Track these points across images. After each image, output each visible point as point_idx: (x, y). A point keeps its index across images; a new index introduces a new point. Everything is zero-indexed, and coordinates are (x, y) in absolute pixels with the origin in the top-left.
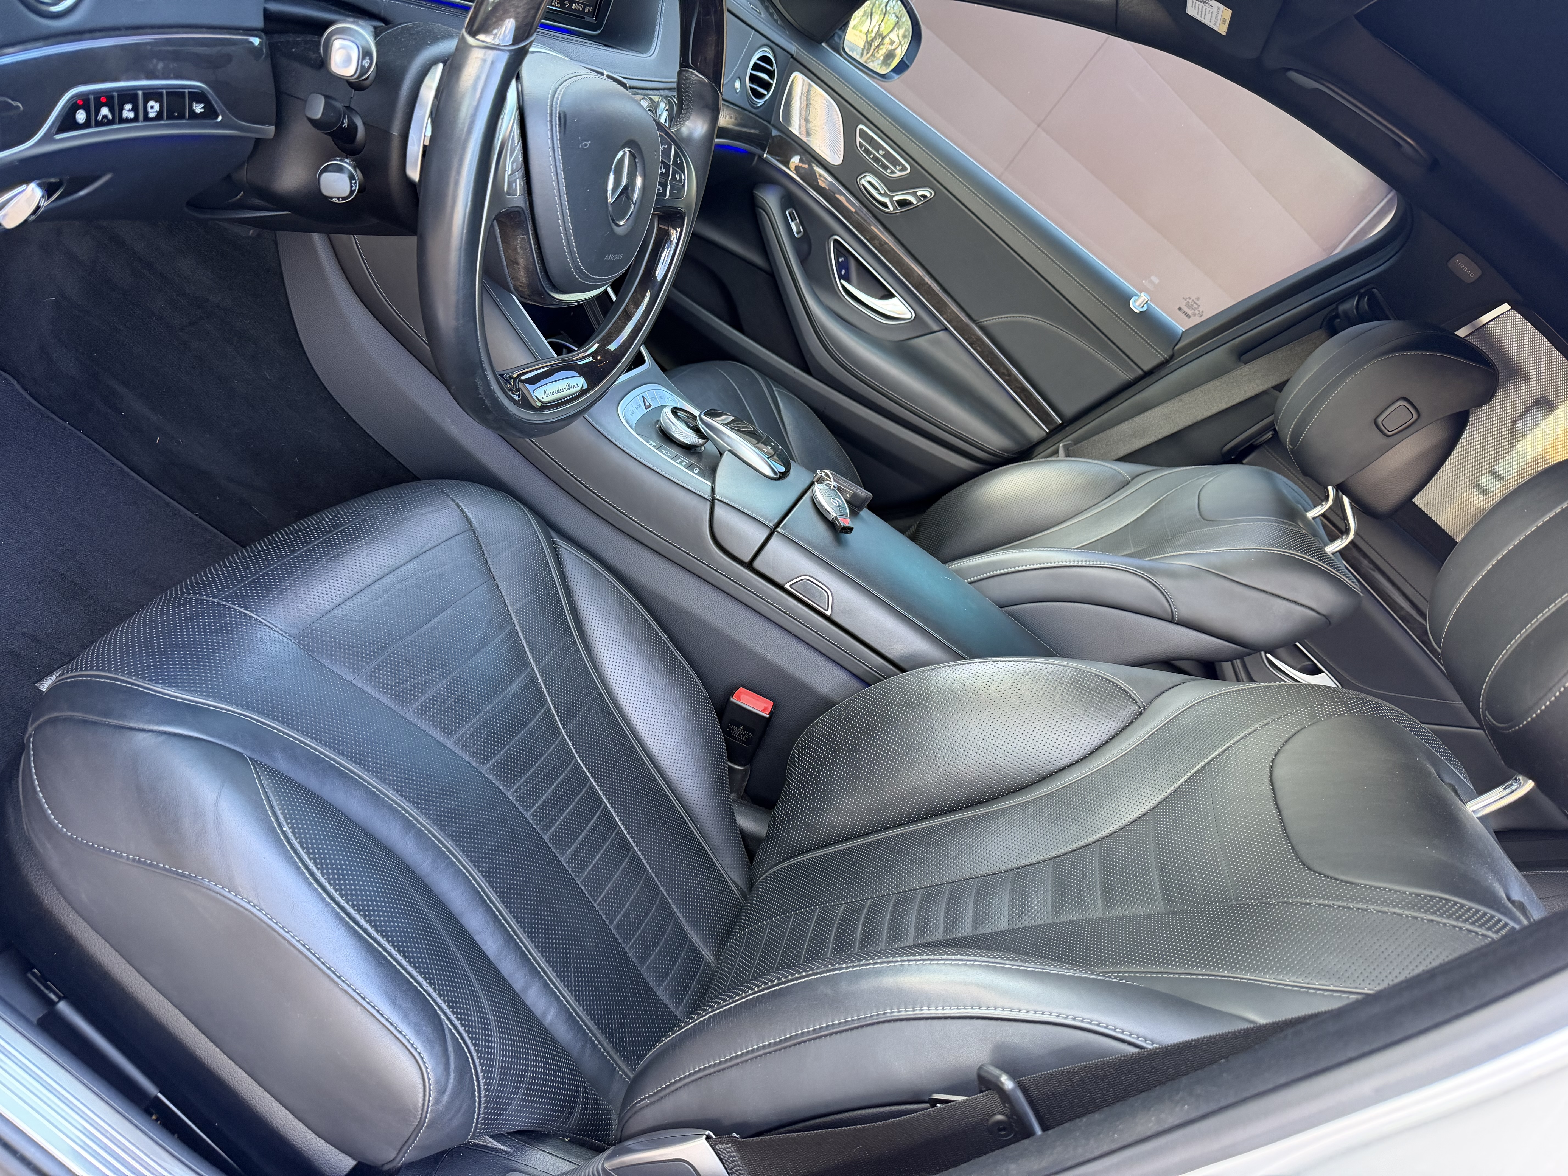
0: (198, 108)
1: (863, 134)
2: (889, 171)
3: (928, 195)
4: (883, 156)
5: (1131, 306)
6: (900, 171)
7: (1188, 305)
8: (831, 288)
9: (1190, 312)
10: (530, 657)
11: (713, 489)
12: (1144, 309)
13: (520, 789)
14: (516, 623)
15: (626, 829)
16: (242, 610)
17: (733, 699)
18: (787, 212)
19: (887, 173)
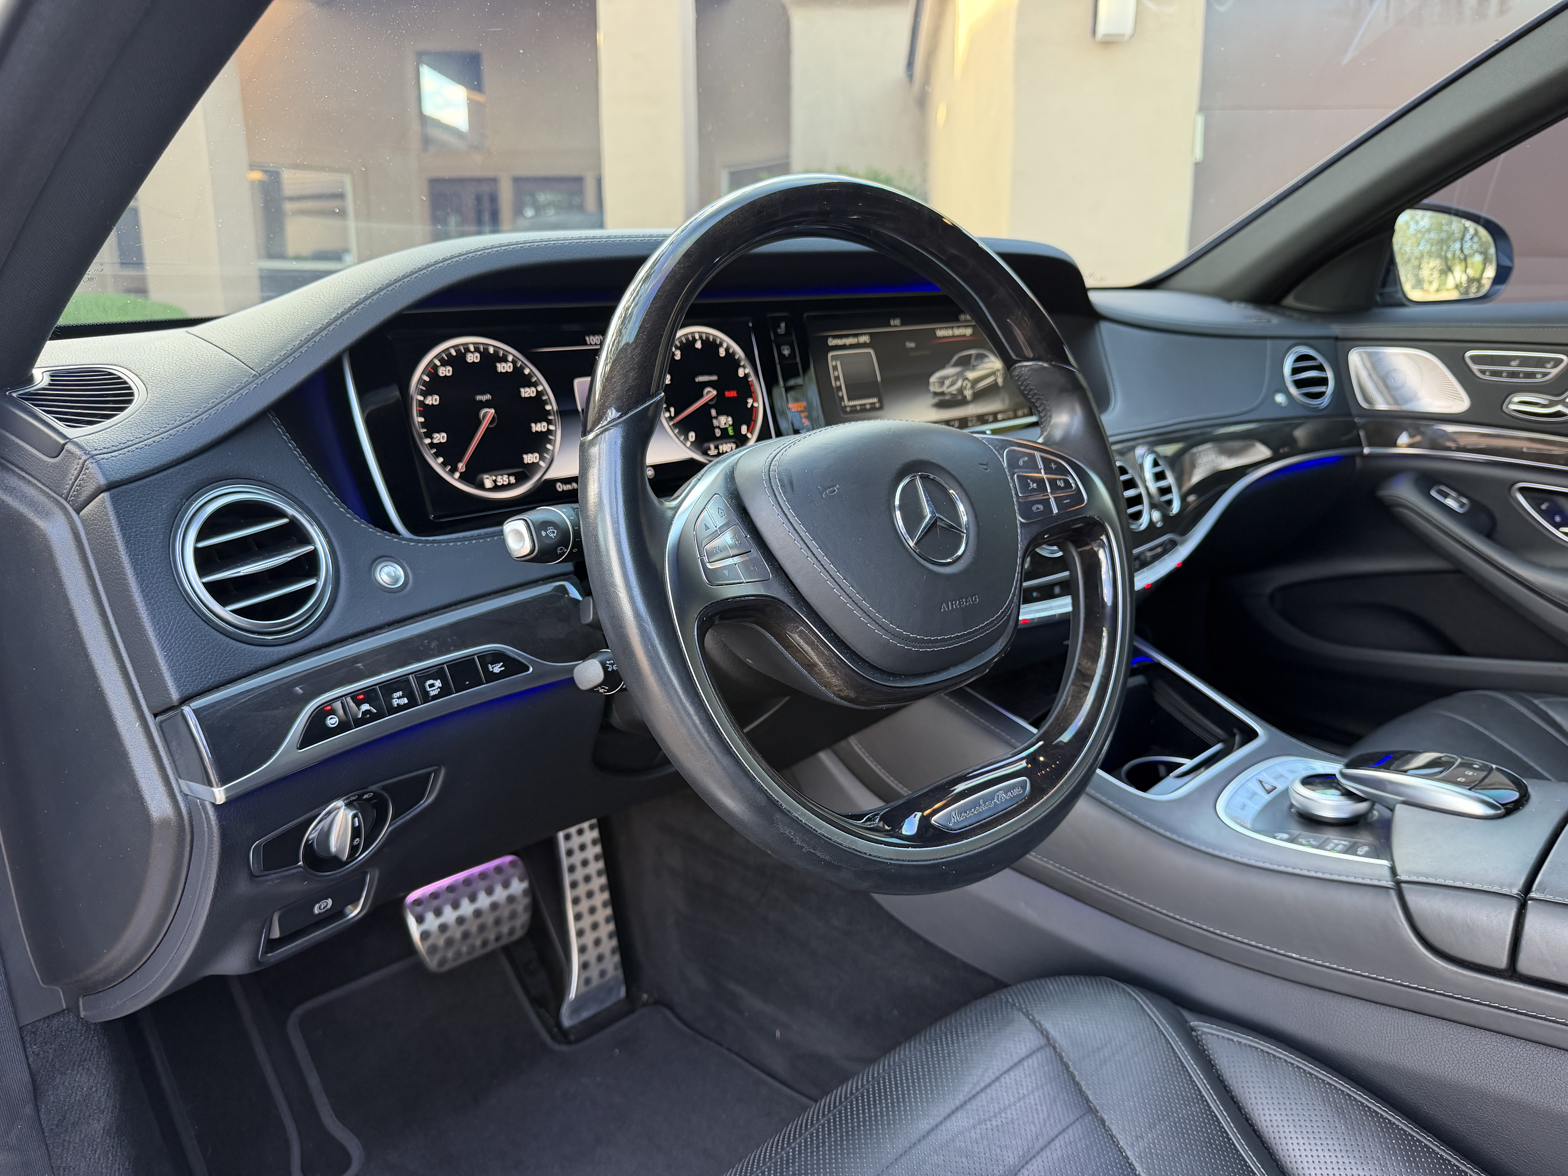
0: (497, 669)
1: (1476, 359)
2: (1539, 376)
4: (1519, 366)
6: (1555, 367)
8: (1552, 544)
11: (1393, 871)
18: (1433, 493)
19: (1539, 379)
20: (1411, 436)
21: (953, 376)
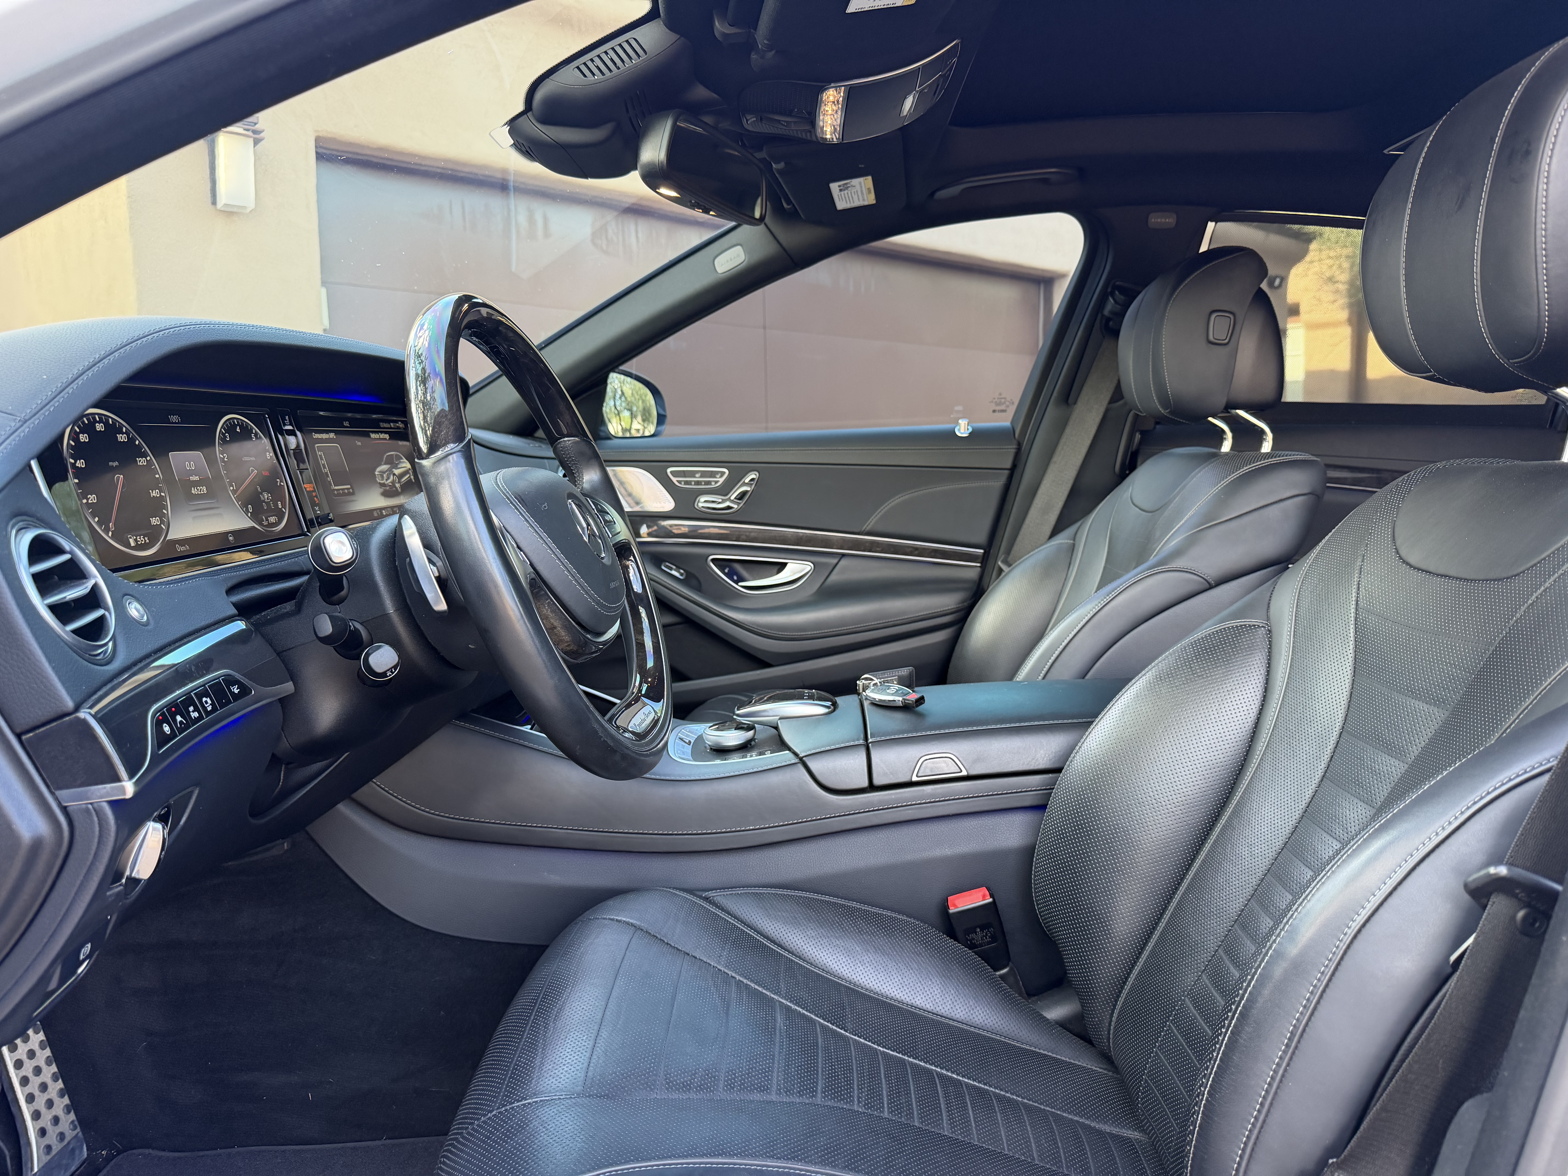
0: (236, 690)
1: (674, 474)
2: (713, 483)
3: (753, 476)
4: (701, 477)
5: (959, 435)
6: (721, 477)
7: (997, 404)
8: (738, 595)
9: (1003, 407)
10: (768, 993)
11: (796, 754)
12: (970, 430)
13: (860, 1097)
14: (733, 975)
15: (969, 1078)
16: (523, 1102)
17: (952, 910)
18: (663, 568)
19: (713, 485)
20: (648, 527)
21: (386, 471)
